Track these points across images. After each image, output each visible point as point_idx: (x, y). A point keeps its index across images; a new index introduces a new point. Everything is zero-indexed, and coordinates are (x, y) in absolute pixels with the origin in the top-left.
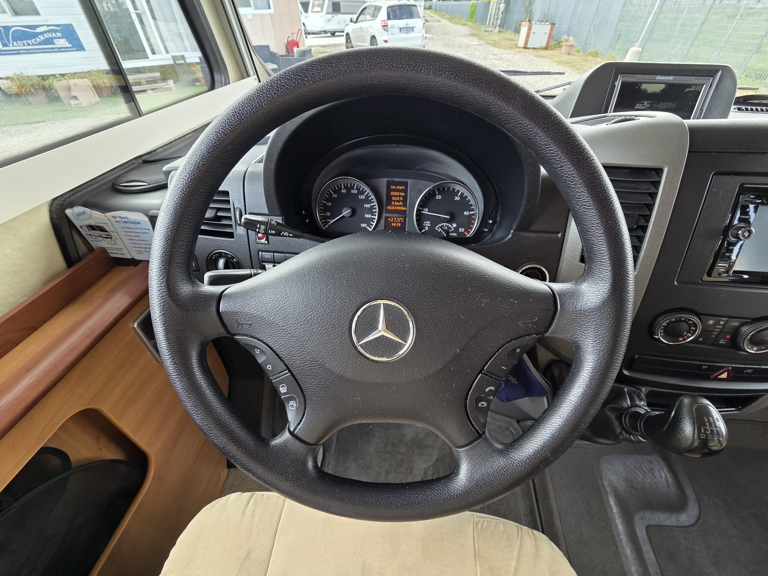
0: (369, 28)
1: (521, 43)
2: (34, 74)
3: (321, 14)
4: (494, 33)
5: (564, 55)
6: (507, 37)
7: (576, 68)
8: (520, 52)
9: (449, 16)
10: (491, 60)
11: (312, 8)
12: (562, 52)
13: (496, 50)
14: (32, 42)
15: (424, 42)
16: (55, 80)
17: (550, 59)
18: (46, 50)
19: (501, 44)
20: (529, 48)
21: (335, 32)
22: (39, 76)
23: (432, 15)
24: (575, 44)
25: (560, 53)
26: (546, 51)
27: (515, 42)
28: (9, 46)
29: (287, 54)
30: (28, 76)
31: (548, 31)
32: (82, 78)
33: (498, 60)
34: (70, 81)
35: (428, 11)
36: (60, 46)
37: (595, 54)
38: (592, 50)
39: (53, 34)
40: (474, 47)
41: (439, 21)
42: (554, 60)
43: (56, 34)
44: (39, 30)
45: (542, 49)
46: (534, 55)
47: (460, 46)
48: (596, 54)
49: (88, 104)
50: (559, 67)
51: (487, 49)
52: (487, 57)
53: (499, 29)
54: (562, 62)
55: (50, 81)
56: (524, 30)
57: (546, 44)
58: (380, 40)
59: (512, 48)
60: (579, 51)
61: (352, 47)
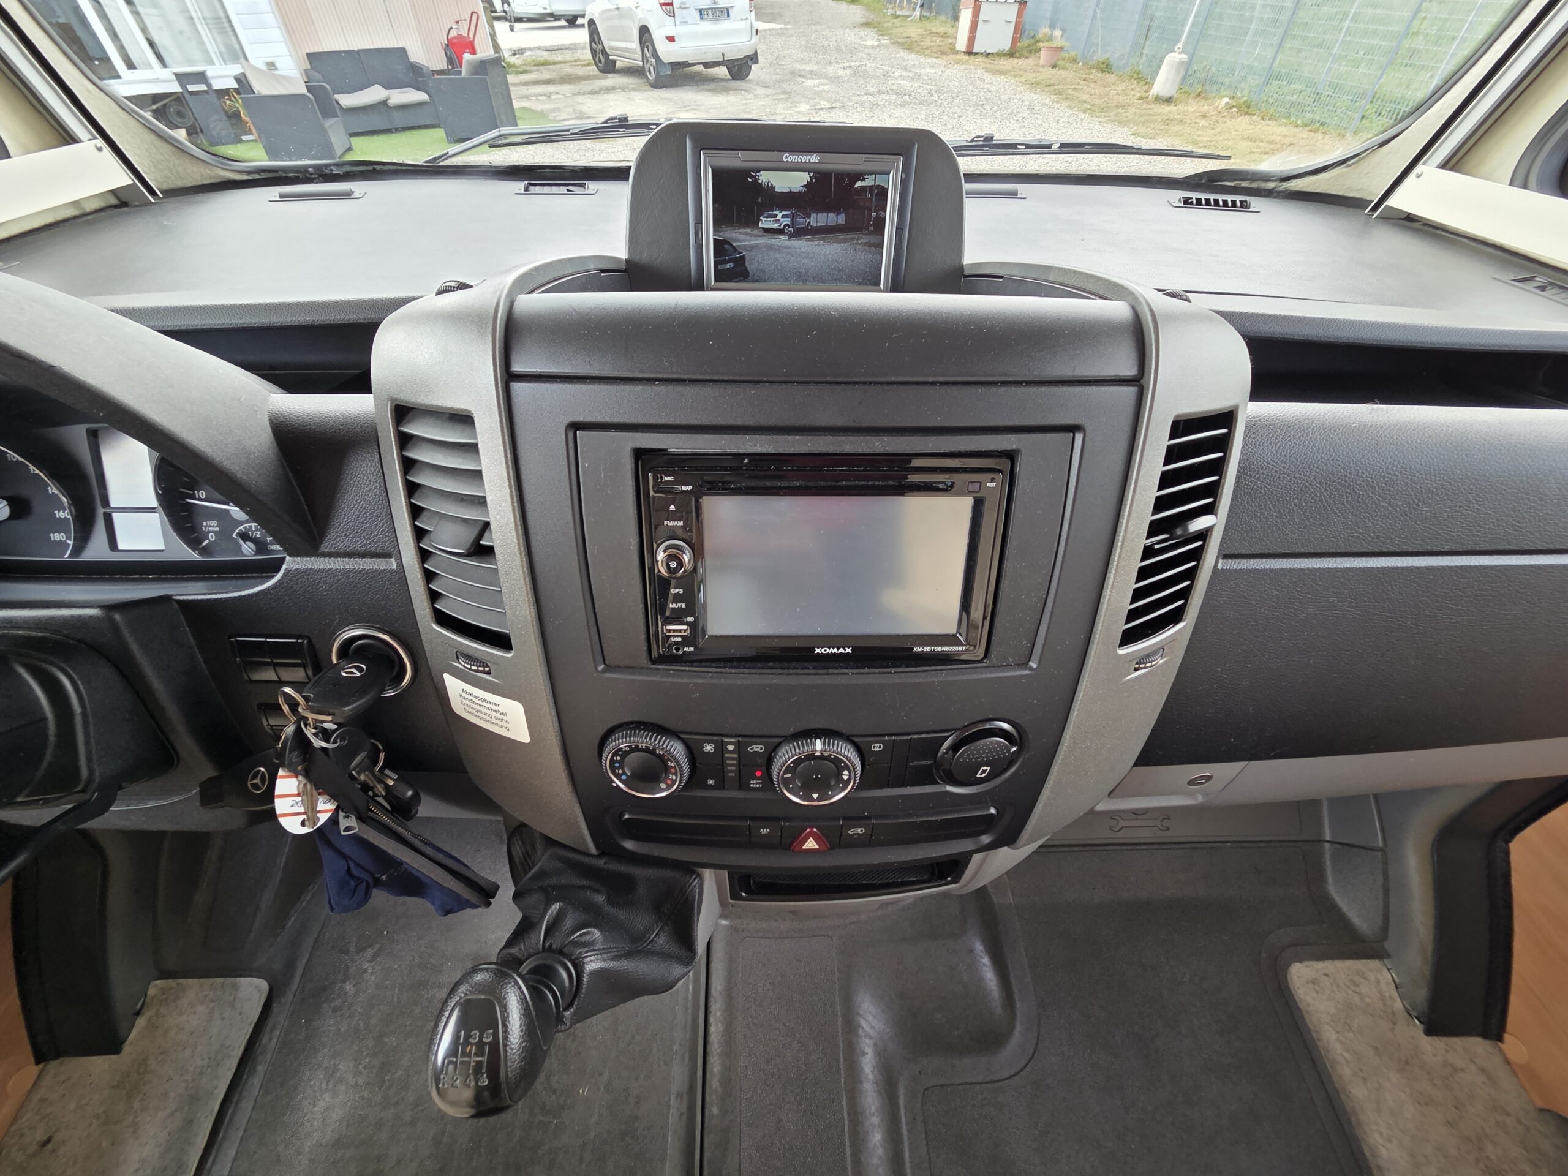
0: (634, 9)
1: (962, 44)
4: (911, 21)
5: (1045, 70)
6: (934, 30)
7: (1064, 96)
8: (958, 62)
10: (896, 79)
12: (1042, 62)
13: (911, 58)
15: (753, 41)
17: (1015, 76)
19: (922, 43)
20: (976, 54)
21: (575, 18)
24: (1066, 44)
25: (1038, 65)
26: (1011, 59)
27: (950, 41)
29: (450, 67)
31: (1013, 18)
33: (913, 79)
37: (1104, 66)
38: (1100, 56)
40: (867, 51)
42: (1023, 80)
45: (1001, 55)
46: (986, 68)
47: (838, 49)
48: (1107, 66)
50: (1033, 95)
51: (893, 55)
52: (891, 74)
53: (921, 12)
54: (1038, 84)
56: (966, 15)
57: (1009, 46)
58: (658, 36)
59: (943, 53)
60: (1074, 61)
61: (604, 51)
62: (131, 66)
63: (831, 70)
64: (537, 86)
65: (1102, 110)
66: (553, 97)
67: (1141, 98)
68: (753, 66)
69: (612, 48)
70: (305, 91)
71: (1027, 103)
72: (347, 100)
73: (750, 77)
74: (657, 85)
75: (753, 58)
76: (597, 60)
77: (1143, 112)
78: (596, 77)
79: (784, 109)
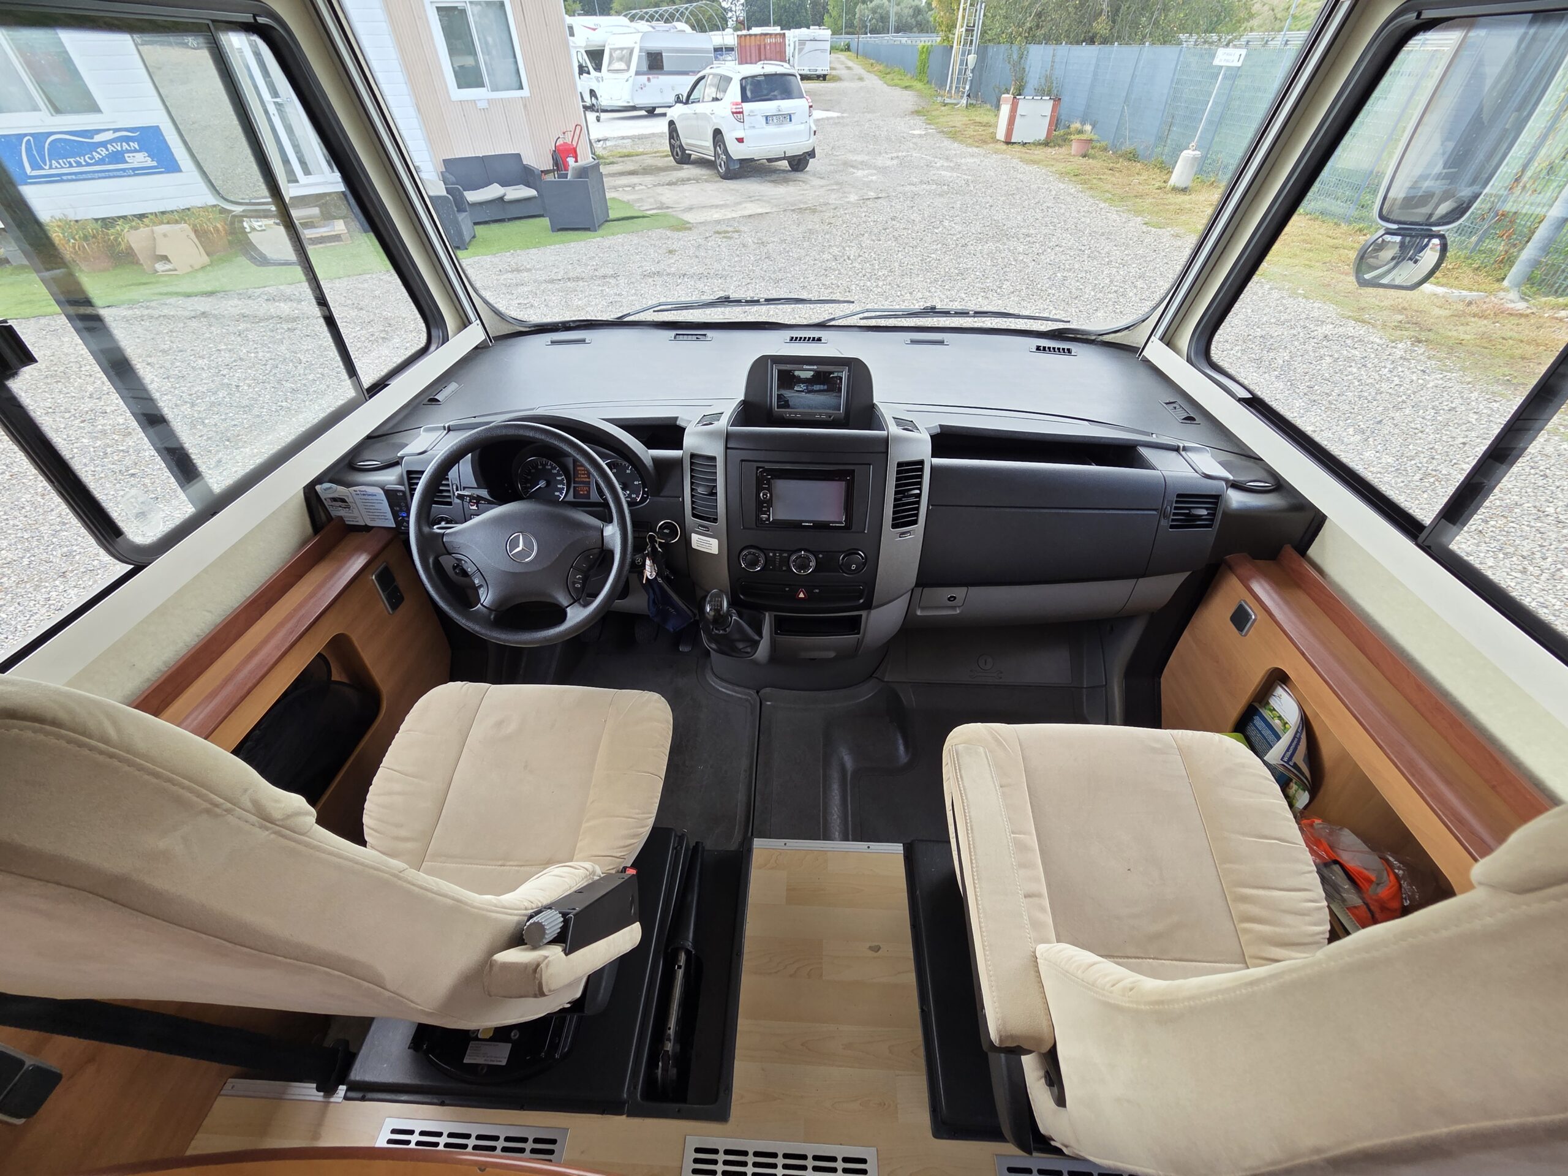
0: (710, 115)
1: (1001, 135)
2: (89, 217)
3: (626, 75)
4: (958, 109)
5: (1075, 159)
6: (978, 119)
7: (1089, 186)
8: (997, 151)
9: (881, 68)
10: (938, 169)
11: (610, 64)
12: (1072, 152)
13: (955, 147)
14: (85, 161)
15: (811, 141)
16: (127, 227)
17: (1047, 166)
18: (111, 174)
19: (966, 133)
20: (1014, 143)
21: (654, 109)
22: (96, 220)
23: (850, 64)
24: (1095, 137)
25: (1070, 154)
26: (1046, 148)
27: (991, 130)
28: (44, 169)
29: (556, 169)
30: (77, 221)
31: (1048, 113)
32: (177, 222)
33: (953, 169)
34: (155, 228)
35: (842, 56)
36: (136, 165)
37: (1132, 155)
38: (1127, 147)
39: (124, 144)
40: (914, 140)
41: (861, 79)
42: (1054, 170)
43: (129, 145)
44: (98, 138)
45: (1036, 144)
46: (1021, 158)
47: (888, 139)
48: (1134, 155)
49: (190, 269)
50: (1060, 185)
51: (938, 145)
52: (933, 164)
53: (967, 101)
54: (1067, 173)
55: (118, 228)
56: (1005, 111)
57: (1045, 136)
58: (729, 138)
59: (985, 142)
60: (1105, 149)
61: (681, 146)
62: (307, 172)
63: (880, 161)
64: (623, 177)
65: (1122, 199)
66: (637, 188)
67: (1160, 188)
68: (811, 160)
69: (688, 144)
70: (444, 193)
71: (1054, 193)
72: (472, 196)
73: (807, 169)
74: (727, 177)
75: (812, 154)
76: (675, 153)
77: (1159, 201)
78: (673, 169)
79: (835, 199)
